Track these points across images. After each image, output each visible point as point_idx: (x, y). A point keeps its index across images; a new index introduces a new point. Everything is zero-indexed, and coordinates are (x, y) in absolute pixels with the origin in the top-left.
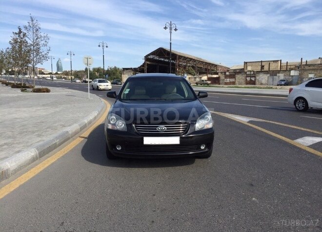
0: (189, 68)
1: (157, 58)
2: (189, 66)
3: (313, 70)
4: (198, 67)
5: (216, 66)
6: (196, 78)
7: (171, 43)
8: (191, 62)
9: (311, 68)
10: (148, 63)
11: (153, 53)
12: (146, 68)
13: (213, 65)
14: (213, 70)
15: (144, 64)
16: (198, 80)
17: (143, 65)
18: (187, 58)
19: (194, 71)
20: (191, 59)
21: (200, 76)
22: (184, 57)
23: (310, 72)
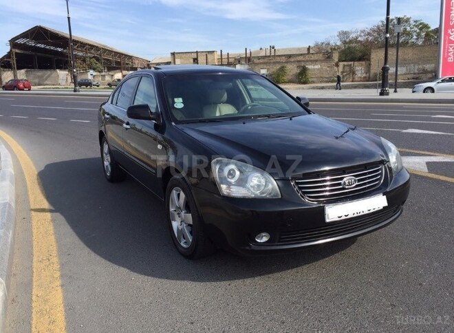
0: (92, 60)
1: (32, 44)
2: (90, 58)
3: (264, 63)
4: (104, 59)
5: (130, 57)
6: (104, 76)
7: (69, 18)
8: (92, 51)
9: (261, 61)
10: (17, 51)
11: (24, 35)
12: (14, 61)
13: (126, 56)
14: (127, 64)
15: (10, 53)
16: (108, 78)
17: (9, 55)
18: (86, 44)
19: (99, 65)
20: (92, 47)
21: (110, 73)
22: (82, 43)
23: (262, 66)
